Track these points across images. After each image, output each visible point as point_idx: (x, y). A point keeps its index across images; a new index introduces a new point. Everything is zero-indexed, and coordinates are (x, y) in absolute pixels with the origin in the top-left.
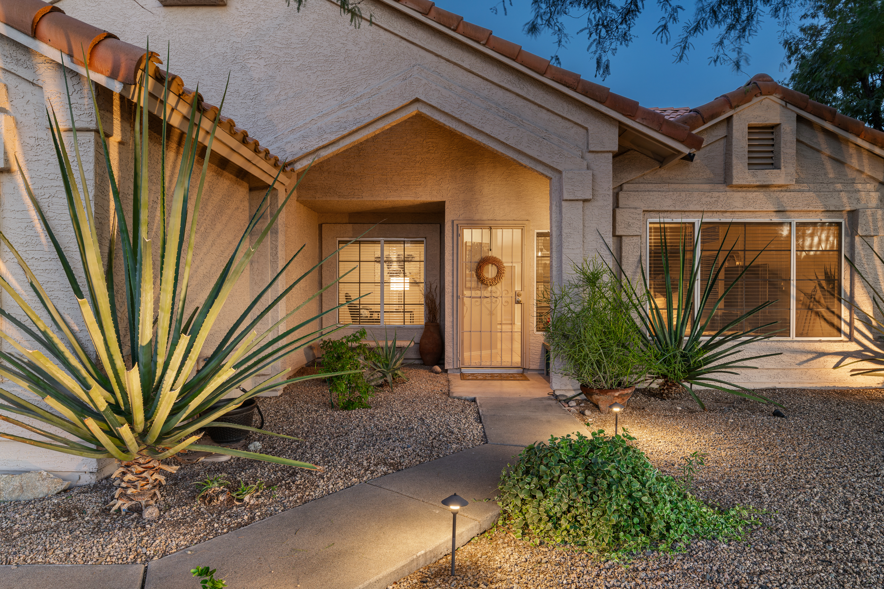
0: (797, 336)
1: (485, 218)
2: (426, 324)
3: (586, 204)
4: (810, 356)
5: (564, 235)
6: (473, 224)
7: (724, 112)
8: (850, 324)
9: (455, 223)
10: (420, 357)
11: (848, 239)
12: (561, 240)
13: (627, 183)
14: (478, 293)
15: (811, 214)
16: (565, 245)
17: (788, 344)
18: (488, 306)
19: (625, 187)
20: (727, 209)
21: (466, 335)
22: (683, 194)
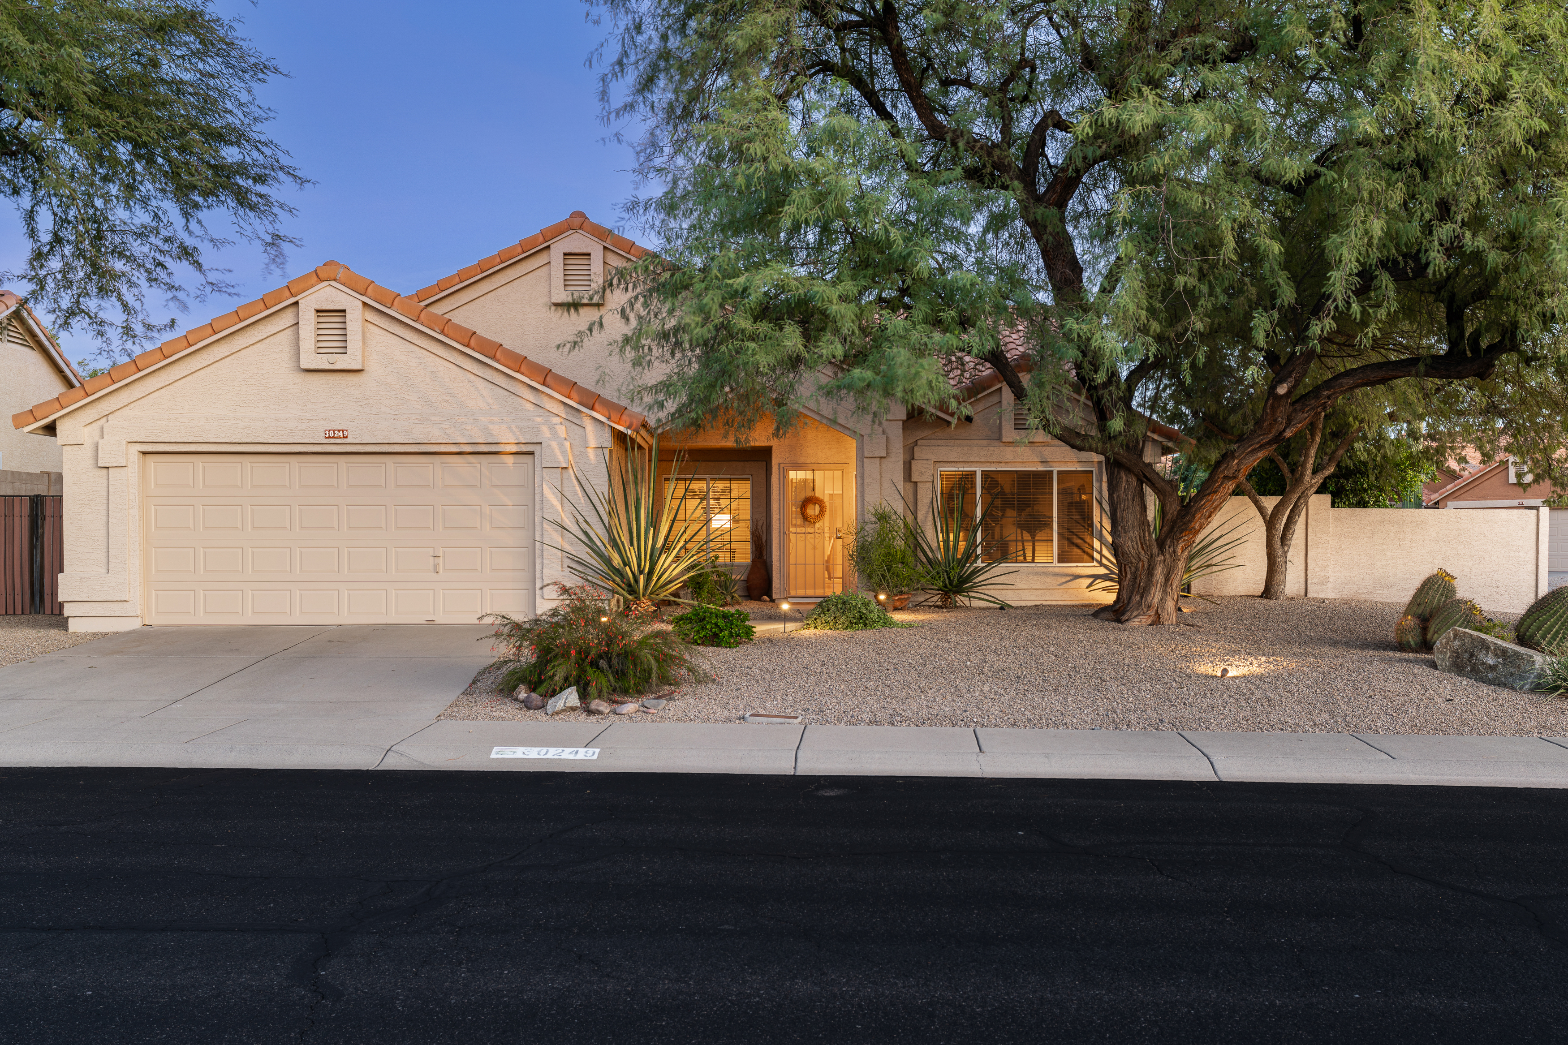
0: (1059, 562)
1: (808, 461)
2: (753, 561)
3: (883, 460)
4: (1068, 578)
5: (866, 484)
6: (798, 467)
7: (994, 385)
8: (1100, 553)
9: (782, 465)
10: (746, 594)
11: (1098, 484)
12: (863, 487)
13: (921, 439)
14: (803, 530)
15: (1069, 464)
16: (866, 491)
17: (1051, 569)
18: (812, 541)
19: (919, 442)
20: (1001, 460)
21: (792, 568)
22: (966, 448)
